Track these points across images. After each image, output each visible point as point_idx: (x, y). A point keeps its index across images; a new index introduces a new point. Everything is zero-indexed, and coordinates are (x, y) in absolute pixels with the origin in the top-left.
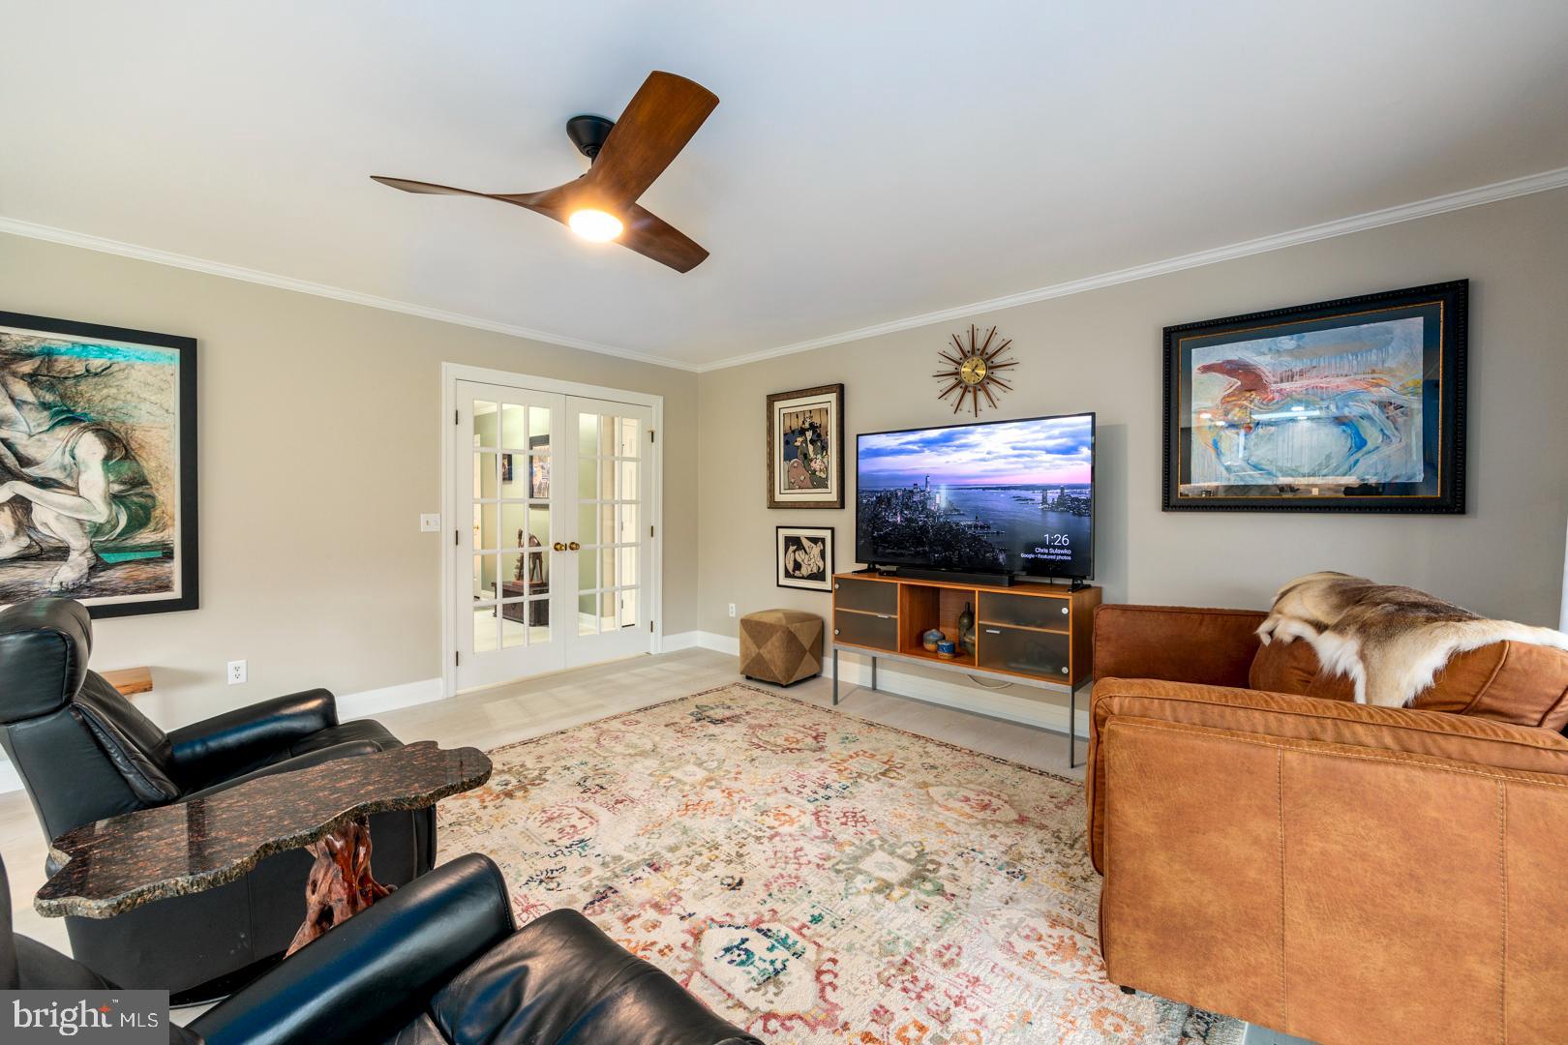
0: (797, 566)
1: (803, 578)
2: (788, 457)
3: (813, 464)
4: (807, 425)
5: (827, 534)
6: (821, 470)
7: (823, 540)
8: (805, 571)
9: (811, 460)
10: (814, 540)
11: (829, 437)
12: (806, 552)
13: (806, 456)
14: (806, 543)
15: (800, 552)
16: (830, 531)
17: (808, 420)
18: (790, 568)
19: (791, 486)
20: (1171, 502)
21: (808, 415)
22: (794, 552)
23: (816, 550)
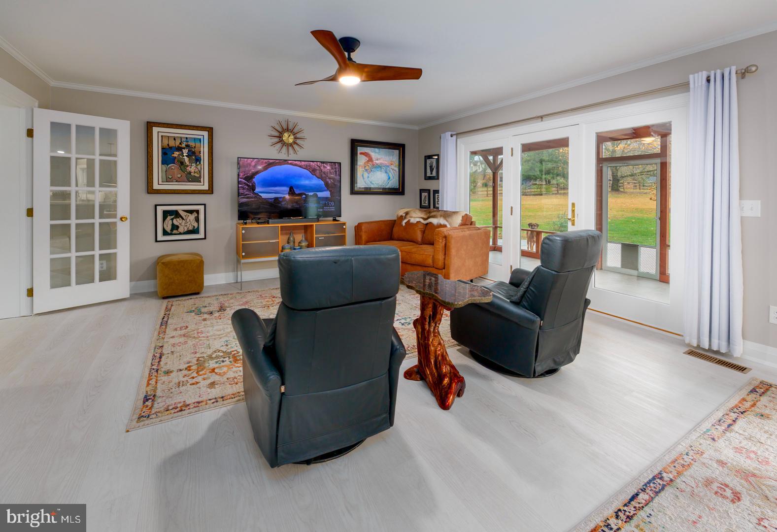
0: (175, 227)
1: (180, 234)
2: (164, 162)
3: (188, 168)
4: (183, 145)
5: (201, 208)
6: (195, 172)
7: (198, 212)
8: (181, 230)
9: (187, 166)
10: (191, 212)
11: (202, 154)
12: (183, 219)
13: (182, 163)
14: (183, 214)
15: (178, 219)
16: (203, 206)
17: (185, 143)
18: (168, 229)
19: (168, 180)
20: (353, 192)
21: (185, 140)
22: (172, 219)
23: (192, 217)
